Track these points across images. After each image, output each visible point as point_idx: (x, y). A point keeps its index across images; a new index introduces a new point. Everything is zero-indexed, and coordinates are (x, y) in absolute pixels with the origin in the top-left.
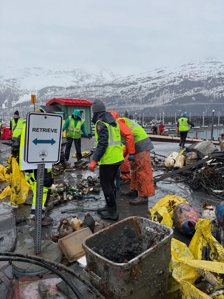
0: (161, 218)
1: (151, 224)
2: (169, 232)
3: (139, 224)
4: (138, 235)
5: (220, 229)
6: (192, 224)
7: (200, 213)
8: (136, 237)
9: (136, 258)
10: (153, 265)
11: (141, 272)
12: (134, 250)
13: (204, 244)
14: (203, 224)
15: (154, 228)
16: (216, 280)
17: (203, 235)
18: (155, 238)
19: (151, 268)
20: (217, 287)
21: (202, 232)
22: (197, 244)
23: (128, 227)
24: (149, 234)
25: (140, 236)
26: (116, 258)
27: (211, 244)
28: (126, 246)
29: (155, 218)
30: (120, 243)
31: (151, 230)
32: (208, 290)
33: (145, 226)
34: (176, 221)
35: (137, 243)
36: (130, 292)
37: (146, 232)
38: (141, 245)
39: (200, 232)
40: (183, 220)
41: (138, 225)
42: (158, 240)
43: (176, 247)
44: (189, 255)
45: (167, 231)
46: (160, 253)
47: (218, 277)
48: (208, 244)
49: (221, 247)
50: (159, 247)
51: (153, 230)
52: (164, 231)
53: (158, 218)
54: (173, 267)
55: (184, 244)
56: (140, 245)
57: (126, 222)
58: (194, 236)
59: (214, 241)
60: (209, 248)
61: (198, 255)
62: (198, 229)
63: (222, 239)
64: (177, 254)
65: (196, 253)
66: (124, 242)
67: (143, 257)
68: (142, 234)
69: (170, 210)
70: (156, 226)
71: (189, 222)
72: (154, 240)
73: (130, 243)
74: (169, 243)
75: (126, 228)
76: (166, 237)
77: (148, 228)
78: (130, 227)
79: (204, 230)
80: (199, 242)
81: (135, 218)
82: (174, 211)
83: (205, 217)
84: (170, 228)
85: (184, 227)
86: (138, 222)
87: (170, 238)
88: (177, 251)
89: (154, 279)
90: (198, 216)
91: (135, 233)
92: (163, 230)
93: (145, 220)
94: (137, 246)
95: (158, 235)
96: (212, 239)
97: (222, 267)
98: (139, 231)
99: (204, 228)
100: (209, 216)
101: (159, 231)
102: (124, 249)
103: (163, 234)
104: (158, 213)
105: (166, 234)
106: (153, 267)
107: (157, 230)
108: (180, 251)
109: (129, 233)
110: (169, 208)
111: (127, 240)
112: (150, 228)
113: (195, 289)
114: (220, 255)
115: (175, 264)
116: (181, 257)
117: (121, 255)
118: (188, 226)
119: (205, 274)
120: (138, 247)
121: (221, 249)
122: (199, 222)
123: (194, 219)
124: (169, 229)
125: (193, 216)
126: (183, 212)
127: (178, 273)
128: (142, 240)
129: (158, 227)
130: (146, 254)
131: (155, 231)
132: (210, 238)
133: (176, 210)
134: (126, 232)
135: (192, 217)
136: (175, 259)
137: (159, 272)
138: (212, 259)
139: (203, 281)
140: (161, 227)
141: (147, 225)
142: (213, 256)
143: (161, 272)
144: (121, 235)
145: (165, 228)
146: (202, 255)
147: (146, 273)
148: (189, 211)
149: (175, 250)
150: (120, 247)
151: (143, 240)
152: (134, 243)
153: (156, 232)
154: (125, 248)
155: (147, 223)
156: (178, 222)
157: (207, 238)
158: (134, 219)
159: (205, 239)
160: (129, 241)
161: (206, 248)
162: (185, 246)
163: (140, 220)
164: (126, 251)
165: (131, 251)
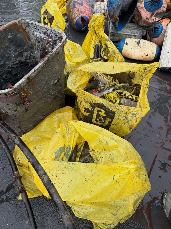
0: (51, 18)
1: (39, 28)
2: (61, 38)
3: (26, 29)
4: (27, 43)
5: (109, 22)
6: (85, 19)
7: (92, 6)
8: (25, 45)
9: (23, 80)
10: (46, 79)
11: (32, 93)
12: (26, 60)
13: (96, 42)
14: (97, 22)
15: (44, 33)
16: (107, 80)
17: (96, 33)
18: (47, 45)
19: (44, 82)
20: (107, 86)
21: (95, 30)
22: (90, 42)
23: (13, 35)
24: (39, 40)
25: (30, 44)
26: (8, 71)
27: (103, 42)
28: (16, 57)
29: (44, 18)
30: (7, 55)
31: (41, 36)
32: (99, 89)
33: (33, 31)
34: (70, 17)
35: (28, 51)
36: (24, 110)
37: (36, 39)
38: (34, 53)
39: (94, 30)
40: (77, 15)
41: (25, 31)
42: (50, 47)
43: (70, 49)
44: (82, 55)
45: (59, 36)
46: (52, 65)
47: (109, 76)
48: (100, 42)
49: (112, 44)
50: (50, 59)
51: (44, 35)
52: (56, 36)
53: (48, 18)
54: (68, 69)
55: (78, 45)
56: (32, 53)
57: (8, 28)
58: (87, 35)
59: (106, 39)
60: (101, 45)
61: (91, 53)
62: (92, 28)
63: (110, 31)
64: (71, 56)
65: (89, 52)
66: (13, 53)
67: (32, 76)
68: (32, 41)
69: (63, 5)
70: (46, 30)
71: (82, 17)
72: (46, 47)
73: (20, 52)
74: (62, 50)
75: (9, 37)
76: (59, 45)
77: (37, 33)
78: (15, 34)
79: (98, 28)
80: (92, 40)
81: (19, 22)
82: (67, 5)
83: (96, 10)
84: (63, 32)
85: (77, 23)
86: (24, 26)
87: (63, 45)
88: (72, 53)
89: (49, 89)
90: (90, 10)
91: (23, 40)
92: (54, 35)
93: (32, 24)
94: (29, 55)
95: (50, 42)
96: (104, 37)
97: (113, 67)
98: (28, 38)
99: (98, 26)
100: (100, 8)
101: (50, 36)
102: (14, 61)
103: (55, 39)
104: (48, 12)
105: (58, 39)
106: (46, 80)
107: (48, 35)
108: (74, 53)
109: (16, 42)
110: (63, 3)
111: (15, 51)
112: (39, 33)
113: (89, 95)
114: (110, 52)
115: (70, 66)
116: (75, 59)
117: (12, 67)
118: (80, 22)
119: (97, 76)
120: (31, 55)
121: (112, 45)
122: (92, 19)
123: (87, 13)
124: (61, 33)
125: (86, 10)
126: (76, 6)
127: (73, 81)
128: (33, 48)
129: (48, 32)
130: (35, 71)
131: (45, 37)
132: (103, 36)
133: (69, 5)
134: (11, 41)
135: (85, 12)
136: (69, 62)
137: (54, 82)
138: (103, 56)
139: (95, 80)
140: (51, 31)
141: (36, 29)
142: (104, 53)
143: (56, 81)
144: (6, 46)
145: (56, 33)
146: (94, 53)
147: (39, 89)
148: (82, 5)
149: (70, 52)
150: (8, 59)
151: (35, 47)
152: (25, 52)
153: (47, 38)
154: (15, 59)
155: (35, 27)
156: (72, 18)
157: (99, 35)
158: (18, 24)
159: (98, 36)
160: (19, 51)
161: (98, 46)
162: (79, 46)
163: (26, 24)
164: (18, 62)
165: (23, 61)
